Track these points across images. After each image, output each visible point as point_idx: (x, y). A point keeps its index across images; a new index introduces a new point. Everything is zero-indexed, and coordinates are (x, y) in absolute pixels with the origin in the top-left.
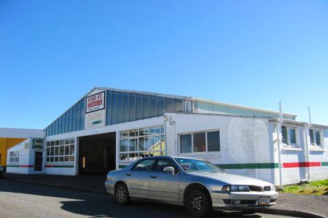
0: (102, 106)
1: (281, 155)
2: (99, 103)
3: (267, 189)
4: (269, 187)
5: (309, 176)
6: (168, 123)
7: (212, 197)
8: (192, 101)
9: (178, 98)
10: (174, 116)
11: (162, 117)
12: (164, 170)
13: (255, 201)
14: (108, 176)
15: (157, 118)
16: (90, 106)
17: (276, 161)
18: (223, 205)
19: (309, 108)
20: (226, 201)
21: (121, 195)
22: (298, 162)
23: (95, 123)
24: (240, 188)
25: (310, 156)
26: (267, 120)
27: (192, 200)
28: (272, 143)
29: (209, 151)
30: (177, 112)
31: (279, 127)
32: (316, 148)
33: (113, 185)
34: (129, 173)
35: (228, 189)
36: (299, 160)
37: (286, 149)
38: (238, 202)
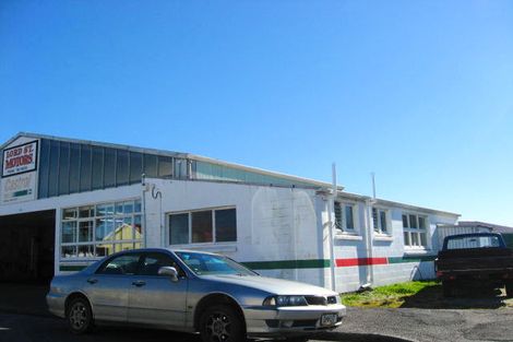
0: (32, 166)
1: (334, 248)
2: (27, 160)
3: (332, 300)
4: (334, 298)
5: (372, 280)
6: (149, 194)
7: (246, 317)
8: (188, 160)
9: (166, 155)
10: (158, 182)
11: (140, 185)
12: (160, 272)
13: (315, 321)
14: (52, 285)
15: (128, 187)
16: (10, 164)
17: (327, 256)
18: (265, 329)
19: (373, 175)
20: (270, 323)
21: (77, 317)
22: (356, 257)
23: (18, 194)
24: (292, 300)
25: (373, 248)
26: (314, 191)
27: (210, 323)
28: (321, 227)
29: (218, 240)
30: (164, 177)
31: (331, 203)
32: (381, 236)
33: (63, 300)
34: (92, 279)
35: (273, 302)
36: (358, 255)
37: (340, 237)
38: (289, 324)
